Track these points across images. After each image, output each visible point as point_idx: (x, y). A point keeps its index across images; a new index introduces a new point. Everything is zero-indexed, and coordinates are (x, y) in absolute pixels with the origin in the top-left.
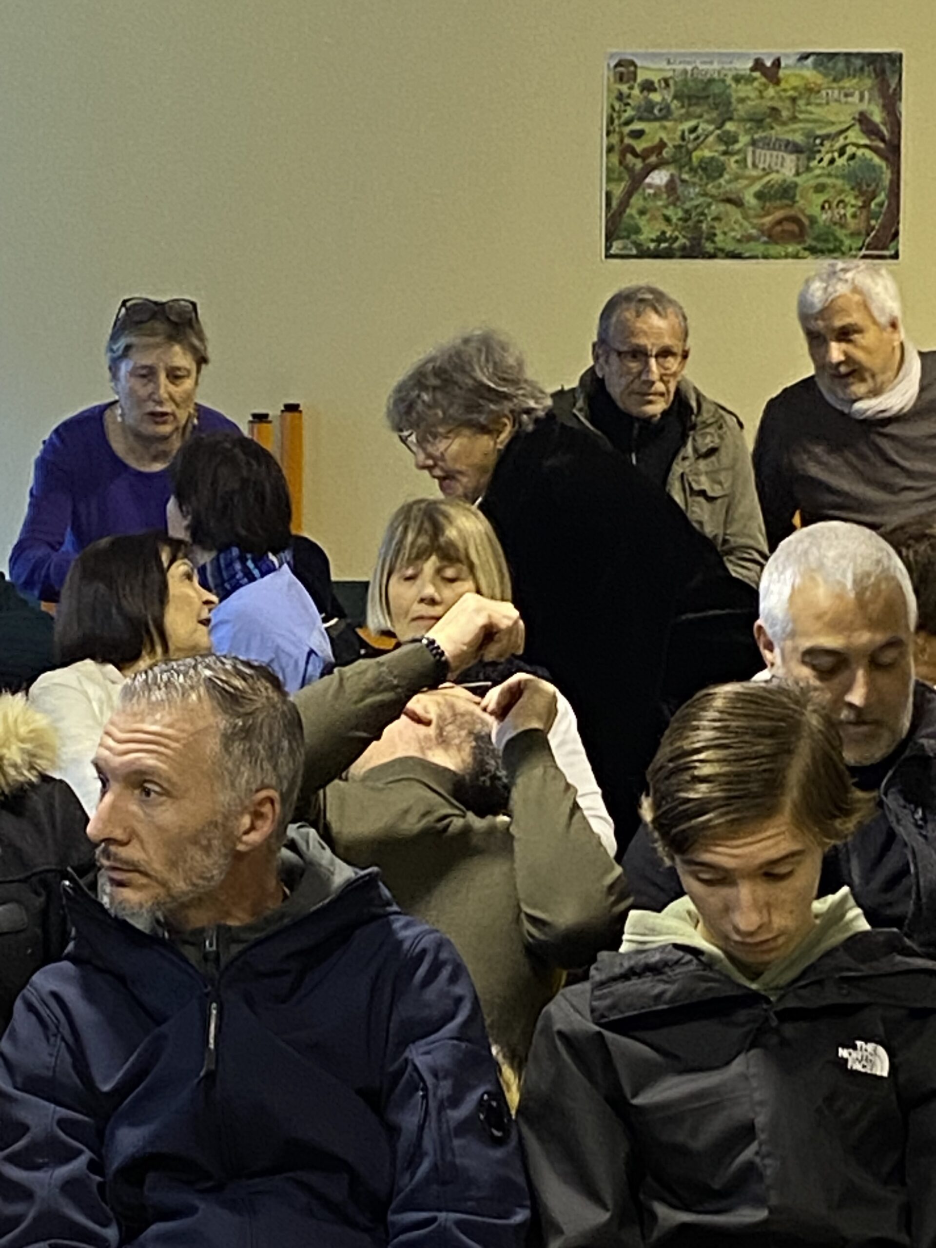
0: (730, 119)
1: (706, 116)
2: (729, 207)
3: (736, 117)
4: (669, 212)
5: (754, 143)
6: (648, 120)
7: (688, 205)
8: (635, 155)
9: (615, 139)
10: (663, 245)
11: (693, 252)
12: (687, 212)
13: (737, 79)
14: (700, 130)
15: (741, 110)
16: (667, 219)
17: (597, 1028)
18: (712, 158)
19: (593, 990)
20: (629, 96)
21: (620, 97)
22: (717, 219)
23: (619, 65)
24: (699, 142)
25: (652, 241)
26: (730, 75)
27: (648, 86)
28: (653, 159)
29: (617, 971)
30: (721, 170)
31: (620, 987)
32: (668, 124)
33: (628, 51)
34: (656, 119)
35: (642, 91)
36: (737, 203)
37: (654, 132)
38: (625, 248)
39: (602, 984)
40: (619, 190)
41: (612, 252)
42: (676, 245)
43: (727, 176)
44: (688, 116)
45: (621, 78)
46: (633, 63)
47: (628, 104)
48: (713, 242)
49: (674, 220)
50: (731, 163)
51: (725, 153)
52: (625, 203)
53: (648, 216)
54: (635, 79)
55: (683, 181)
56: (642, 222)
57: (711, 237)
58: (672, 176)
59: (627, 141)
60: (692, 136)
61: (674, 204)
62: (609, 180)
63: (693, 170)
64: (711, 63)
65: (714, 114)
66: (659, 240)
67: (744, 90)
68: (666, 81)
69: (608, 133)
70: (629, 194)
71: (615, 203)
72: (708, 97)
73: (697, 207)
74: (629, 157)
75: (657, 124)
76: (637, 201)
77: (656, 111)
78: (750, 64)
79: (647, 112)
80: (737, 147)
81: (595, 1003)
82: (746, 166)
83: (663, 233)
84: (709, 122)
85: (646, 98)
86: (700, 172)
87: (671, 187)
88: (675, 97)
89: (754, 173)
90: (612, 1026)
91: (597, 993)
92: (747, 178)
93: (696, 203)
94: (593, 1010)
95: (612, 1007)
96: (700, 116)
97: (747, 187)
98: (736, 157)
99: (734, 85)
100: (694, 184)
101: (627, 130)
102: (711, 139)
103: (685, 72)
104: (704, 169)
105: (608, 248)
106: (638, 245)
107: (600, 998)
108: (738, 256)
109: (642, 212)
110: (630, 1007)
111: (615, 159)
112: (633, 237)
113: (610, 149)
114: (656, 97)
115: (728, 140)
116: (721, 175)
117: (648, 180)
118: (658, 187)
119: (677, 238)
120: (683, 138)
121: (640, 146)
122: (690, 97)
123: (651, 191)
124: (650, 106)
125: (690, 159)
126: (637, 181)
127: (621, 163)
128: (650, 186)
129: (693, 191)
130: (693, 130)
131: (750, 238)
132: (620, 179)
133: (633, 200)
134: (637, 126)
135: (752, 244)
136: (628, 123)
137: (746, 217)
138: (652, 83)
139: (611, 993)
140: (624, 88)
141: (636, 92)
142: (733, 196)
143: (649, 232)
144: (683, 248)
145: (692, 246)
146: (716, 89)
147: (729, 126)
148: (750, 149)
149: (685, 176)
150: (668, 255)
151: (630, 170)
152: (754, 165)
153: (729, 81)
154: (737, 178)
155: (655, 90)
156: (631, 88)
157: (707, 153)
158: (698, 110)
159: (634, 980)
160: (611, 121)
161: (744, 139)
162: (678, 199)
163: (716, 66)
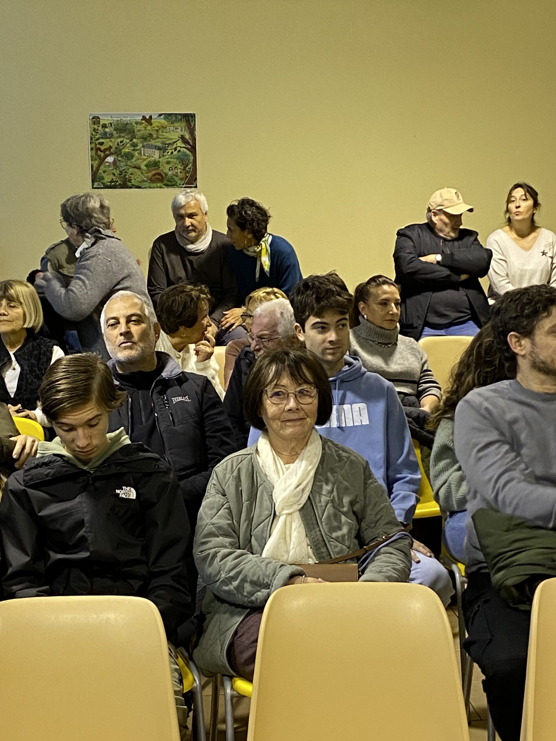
0: (135, 138)
1: (126, 137)
2: (136, 170)
3: (137, 137)
4: (114, 171)
5: (143, 146)
6: (106, 138)
7: (121, 169)
8: (101, 151)
9: (93, 145)
10: (113, 184)
11: (124, 186)
12: (121, 171)
13: (137, 123)
14: (124, 142)
15: (139, 134)
16: (114, 174)
17: (24, 488)
18: (129, 152)
19: (24, 473)
20: (98, 130)
21: (94, 130)
22: (131, 174)
23: (93, 118)
24: (124, 146)
25: (109, 182)
26: (134, 121)
27: (104, 126)
28: (107, 152)
29: (33, 465)
30: (132, 156)
31: (34, 471)
32: (113, 140)
33: (96, 113)
34: (108, 138)
35: (102, 128)
36: (139, 168)
37: (107, 143)
38: (99, 185)
39: (26, 471)
40: (96, 163)
41: (95, 186)
42: (117, 184)
43: (134, 159)
44: (120, 137)
45: (94, 123)
46: (99, 118)
47: (98, 133)
48: (130, 182)
49: (116, 175)
50: (136, 154)
51: (134, 150)
52: (98, 168)
53: (107, 173)
54: (99, 123)
55: (119, 161)
56: (104, 175)
57: (130, 181)
58: (115, 158)
59: (98, 146)
60: (121, 144)
61: (116, 169)
62: (92, 160)
63: (122, 156)
64: (127, 117)
65: (129, 136)
66: (111, 182)
67: (139, 127)
68: (111, 124)
69: (91, 143)
70: (99, 165)
71: (94, 169)
72: (126, 130)
73: (124, 170)
74: (99, 152)
75: (108, 140)
76: (102, 168)
77: (108, 135)
78: (141, 118)
79: (105, 135)
80: (138, 148)
81: (25, 478)
82: (141, 155)
83: (113, 179)
84: (127, 139)
85: (104, 130)
86: (125, 157)
87: (114, 162)
88: (115, 130)
89: (145, 157)
90: (30, 487)
91: (25, 474)
92: (141, 159)
93: (123, 168)
94: (24, 481)
95: (31, 479)
96: (124, 137)
97: (143, 162)
98: (138, 152)
99: (135, 125)
100: (123, 162)
101: (97, 142)
102: (128, 145)
103: (118, 120)
104: (126, 156)
105: (93, 185)
106: (103, 184)
107: (26, 476)
108: (140, 188)
109: (104, 172)
110: (38, 479)
111: (94, 152)
112: (102, 181)
113: (92, 149)
114: (107, 130)
115: (134, 145)
116: (132, 158)
117: (106, 160)
118: (110, 163)
119: (117, 181)
120: (118, 145)
121: (103, 148)
122: (120, 130)
123: (107, 164)
124: (106, 133)
125: (121, 153)
126: (102, 160)
127: (96, 154)
128: (107, 162)
129: (122, 164)
130: (121, 142)
131: (144, 181)
132: (96, 160)
133: (101, 167)
134: (101, 140)
135: (144, 183)
136: (97, 140)
137: (142, 174)
138: (105, 124)
139: (30, 474)
140: (96, 127)
141: (100, 128)
142: (137, 166)
143: (107, 179)
144: (120, 184)
145: (123, 184)
146: (129, 127)
147: (135, 140)
148: (142, 149)
149: (120, 159)
150: (115, 187)
151: (99, 156)
152: (144, 155)
153: (134, 124)
154: (138, 159)
155: (107, 127)
156: (99, 127)
157: (127, 150)
158: (123, 135)
159: (39, 469)
160: (91, 139)
161: (140, 145)
162: (117, 167)
163: (128, 118)
